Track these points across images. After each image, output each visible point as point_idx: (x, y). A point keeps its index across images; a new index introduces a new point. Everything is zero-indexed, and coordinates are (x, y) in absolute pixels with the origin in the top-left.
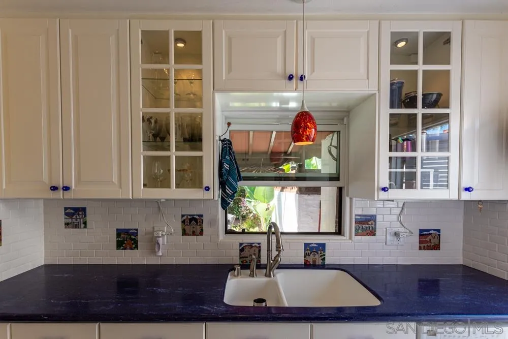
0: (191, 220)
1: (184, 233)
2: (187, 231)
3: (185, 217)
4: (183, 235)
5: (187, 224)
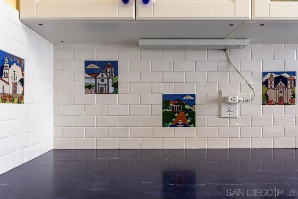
0: (277, 80)
1: (266, 100)
4: (263, 104)
5: (271, 86)
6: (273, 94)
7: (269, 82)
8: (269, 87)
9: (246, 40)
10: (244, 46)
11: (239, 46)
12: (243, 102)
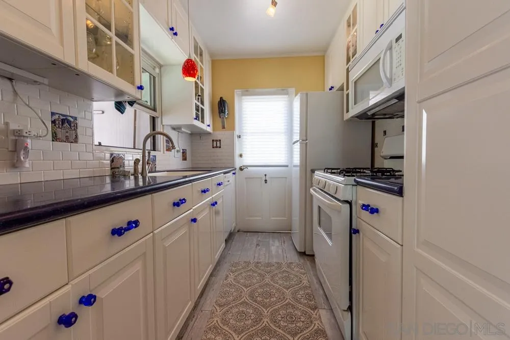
0: (63, 121)
1: (55, 138)
2: (59, 136)
3: (57, 117)
4: (53, 141)
5: (59, 126)
6: (60, 133)
7: (57, 122)
8: (57, 126)
9: (45, 79)
10: (40, 84)
11: (37, 82)
12: (37, 137)
